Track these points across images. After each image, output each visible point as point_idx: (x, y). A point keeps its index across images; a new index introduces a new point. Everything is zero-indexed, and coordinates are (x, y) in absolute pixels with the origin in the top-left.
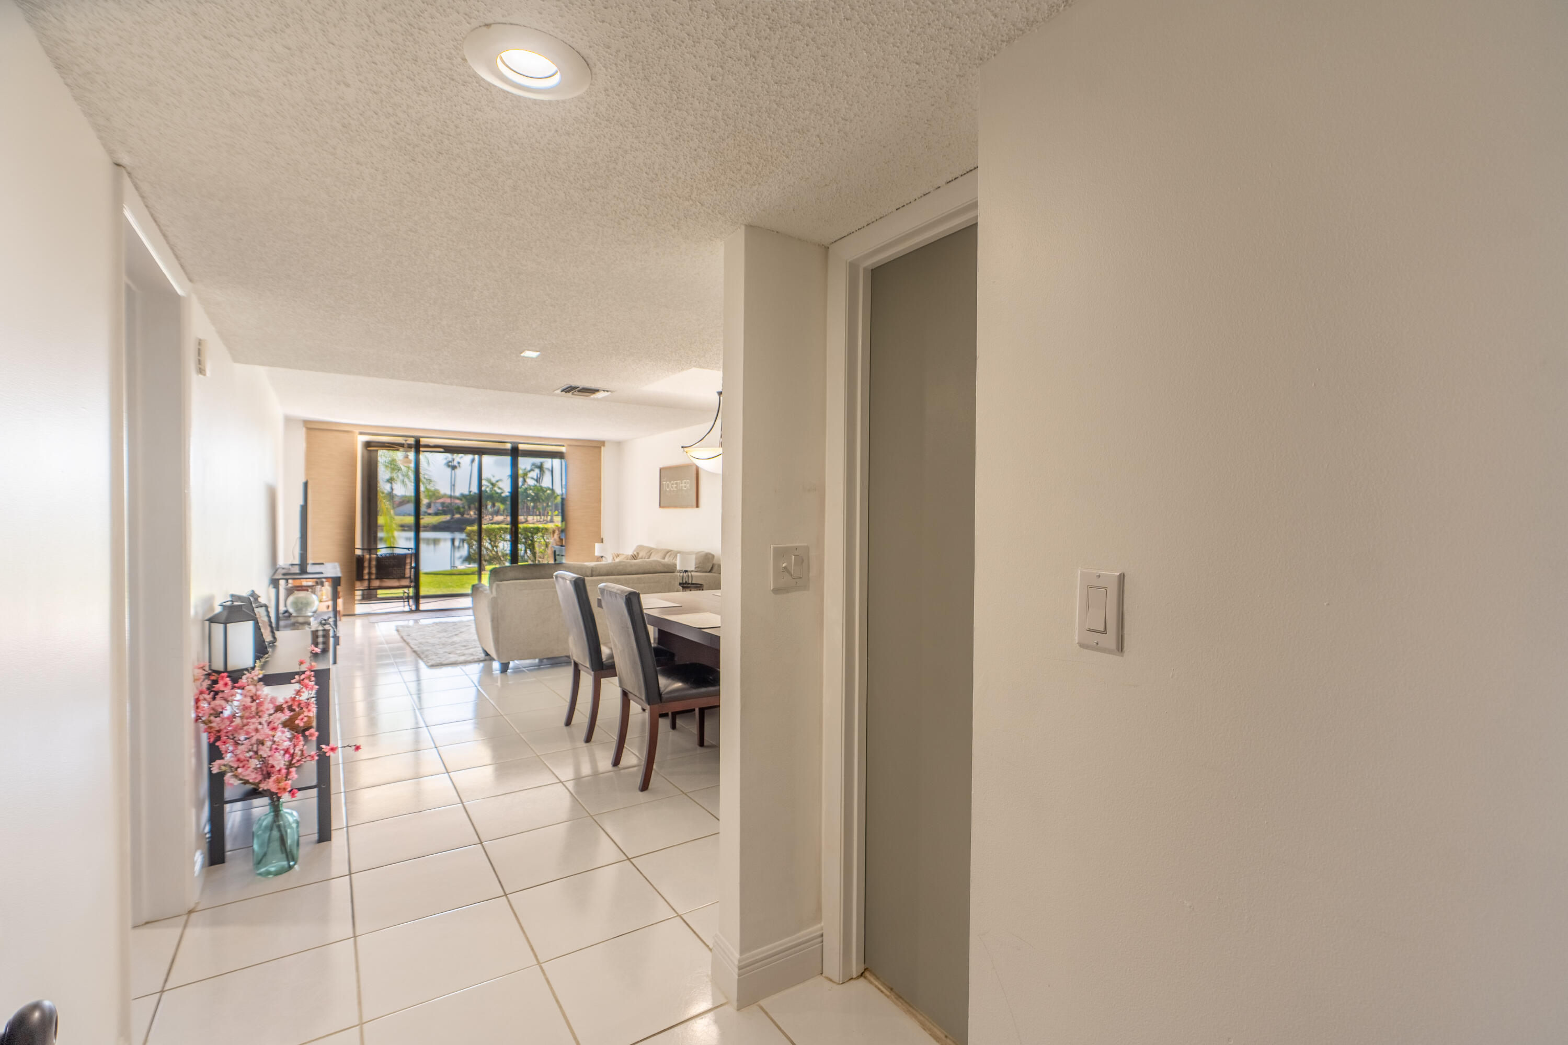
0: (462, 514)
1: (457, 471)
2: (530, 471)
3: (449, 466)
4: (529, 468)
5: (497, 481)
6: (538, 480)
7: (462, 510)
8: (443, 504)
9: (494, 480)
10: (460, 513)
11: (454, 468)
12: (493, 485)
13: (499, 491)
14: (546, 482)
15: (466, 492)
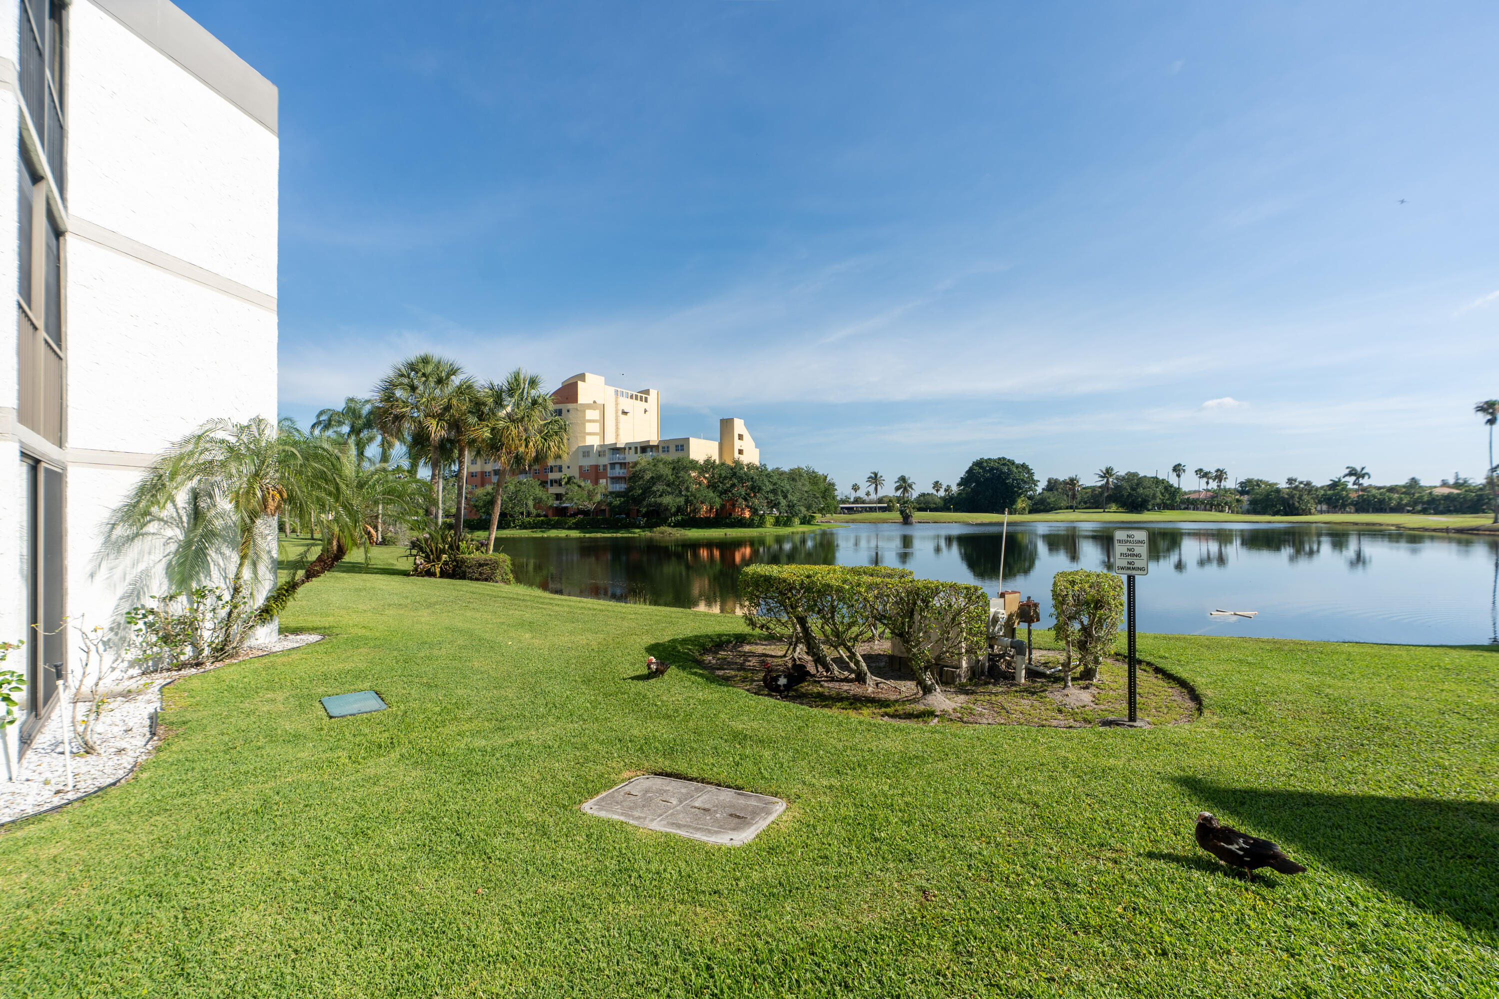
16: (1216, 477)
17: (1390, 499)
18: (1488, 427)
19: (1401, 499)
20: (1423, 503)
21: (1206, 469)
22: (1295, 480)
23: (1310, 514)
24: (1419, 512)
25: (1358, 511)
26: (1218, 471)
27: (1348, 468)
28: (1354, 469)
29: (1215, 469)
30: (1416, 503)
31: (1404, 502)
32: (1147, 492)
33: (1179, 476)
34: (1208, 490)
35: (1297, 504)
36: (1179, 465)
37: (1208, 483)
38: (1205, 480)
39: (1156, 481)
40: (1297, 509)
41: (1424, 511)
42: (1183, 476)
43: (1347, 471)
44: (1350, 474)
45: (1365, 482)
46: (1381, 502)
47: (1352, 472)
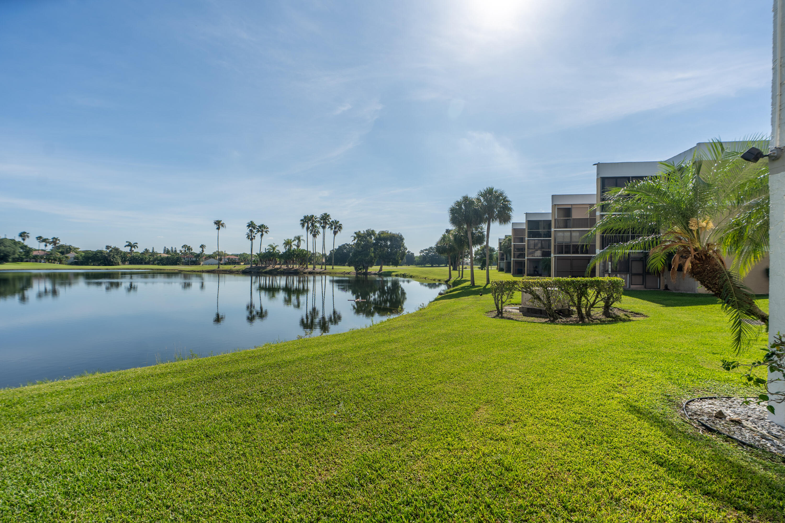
0: (257, 265)
1: (253, 240)
2: (294, 241)
3: (249, 238)
4: (293, 239)
5: (276, 246)
6: (298, 246)
7: (256, 262)
8: (228, 259)
9: (274, 246)
10: (255, 264)
11: (252, 239)
12: (274, 249)
13: (277, 252)
14: (303, 246)
15: (259, 252)
16: (53, 242)
17: (145, 258)
18: (217, 230)
19: (150, 258)
20: (158, 260)
21: (44, 237)
22: (110, 247)
23: (119, 265)
24: (156, 264)
25: (130, 264)
26: (54, 238)
27: (127, 242)
28: (130, 243)
29: (52, 237)
30: (155, 260)
31: (151, 259)
32: (8, 249)
33: (24, 240)
34: (44, 251)
35: (112, 259)
36: (25, 233)
37: (46, 246)
38: (44, 243)
39: (14, 242)
40: (112, 262)
41: (158, 264)
42: (27, 240)
43: (127, 244)
44: (128, 246)
45: (135, 250)
46: (142, 259)
47: (130, 245)
